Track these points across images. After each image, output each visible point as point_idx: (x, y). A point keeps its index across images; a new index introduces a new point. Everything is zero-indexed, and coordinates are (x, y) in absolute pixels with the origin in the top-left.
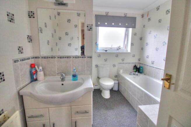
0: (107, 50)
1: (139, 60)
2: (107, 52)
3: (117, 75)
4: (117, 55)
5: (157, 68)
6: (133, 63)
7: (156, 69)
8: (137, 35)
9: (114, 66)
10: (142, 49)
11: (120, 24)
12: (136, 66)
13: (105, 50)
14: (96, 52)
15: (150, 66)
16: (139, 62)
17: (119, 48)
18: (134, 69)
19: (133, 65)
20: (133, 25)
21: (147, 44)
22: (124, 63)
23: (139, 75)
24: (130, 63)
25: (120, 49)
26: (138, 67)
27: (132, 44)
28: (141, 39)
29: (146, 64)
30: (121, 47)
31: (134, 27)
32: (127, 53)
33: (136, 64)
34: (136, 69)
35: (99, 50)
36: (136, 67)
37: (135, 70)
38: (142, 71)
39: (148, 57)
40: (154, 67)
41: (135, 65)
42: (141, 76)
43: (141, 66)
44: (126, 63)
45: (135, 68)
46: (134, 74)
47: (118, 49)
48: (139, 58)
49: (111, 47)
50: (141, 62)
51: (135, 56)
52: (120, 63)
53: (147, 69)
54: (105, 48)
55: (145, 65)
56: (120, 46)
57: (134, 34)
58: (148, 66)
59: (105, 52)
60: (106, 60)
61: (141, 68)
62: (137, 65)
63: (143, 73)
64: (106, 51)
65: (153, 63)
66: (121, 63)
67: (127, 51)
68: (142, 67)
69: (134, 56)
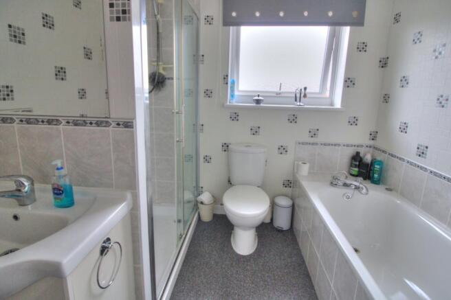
0: (260, 98)
1: (374, 136)
2: (262, 105)
3: (291, 179)
4: (293, 117)
5: (436, 174)
6: (348, 146)
7: (431, 176)
8: (367, 49)
9: (283, 150)
10: (386, 99)
11: (306, 14)
12: (361, 155)
13: (257, 98)
14: (223, 105)
15: (411, 164)
16: (372, 143)
17: (302, 95)
18: (351, 165)
19: (350, 152)
20: (355, 14)
21: (405, 81)
22: (317, 144)
23: (364, 191)
24: (339, 145)
25: (305, 96)
26: (368, 158)
27: (349, 82)
28: (384, 63)
29: (394, 154)
30: (308, 91)
31: (358, 22)
32: (330, 113)
33: (359, 150)
34: (359, 166)
35: (236, 97)
36: (361, 160)
37: (357, 169)
38: (380, 175)
39: (404, 129)
40: (426, 170)
41: (358, 153)
42: (372, 195)
43: (379, 158)
44: (325, 145)
45: (357, 163)
46: (345, 185)
47: (298, 95)
48: (374, 129)
49: (277, 90)
50: (379, 143)
51: (358, 123)
52: (303, 144)
53: (399, 172)
54: (257, 94)
55: (392, 156)
56: (305, 89)
57: (359, 48)
58: (403, 160)
59: (254, 105)
60: (255, 131)
61: (377, 167)
62: (365, 155)
63: (384, 184)
64: (258, 102)
65: (421, 154)
66: (307, 144)
67: (332, 104)
68: (381, 163)
69: (354, 122)
